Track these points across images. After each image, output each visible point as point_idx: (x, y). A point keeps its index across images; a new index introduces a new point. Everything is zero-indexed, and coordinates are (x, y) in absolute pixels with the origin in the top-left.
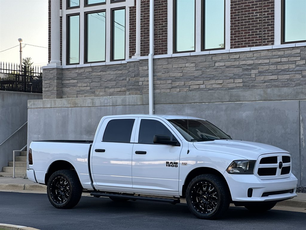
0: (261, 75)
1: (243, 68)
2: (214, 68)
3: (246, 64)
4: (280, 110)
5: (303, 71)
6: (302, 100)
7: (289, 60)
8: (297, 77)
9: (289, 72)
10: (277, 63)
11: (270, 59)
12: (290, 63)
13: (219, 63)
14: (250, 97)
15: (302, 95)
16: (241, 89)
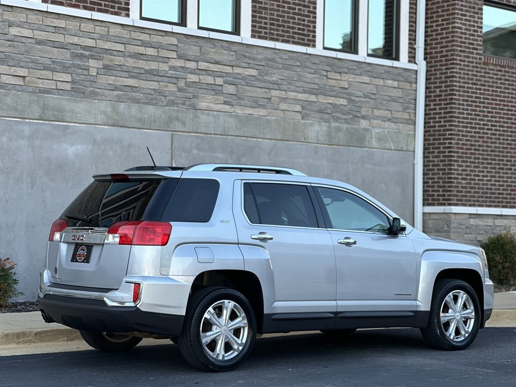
0: (109, 73)
1: (73, 53)
2: (7, 39)
3: (79, 45)
4: (139, 148)
5: (179, 80)
6: (176, 133)
7: (160, 55)
8: (170, 90)
9: (158, 77)
10: (138, 56)
11: (127, 46)
12: (160, 60)
13: (20, 29)
14: (85, 115)
15: (177, 122)
16: (67, 96)
